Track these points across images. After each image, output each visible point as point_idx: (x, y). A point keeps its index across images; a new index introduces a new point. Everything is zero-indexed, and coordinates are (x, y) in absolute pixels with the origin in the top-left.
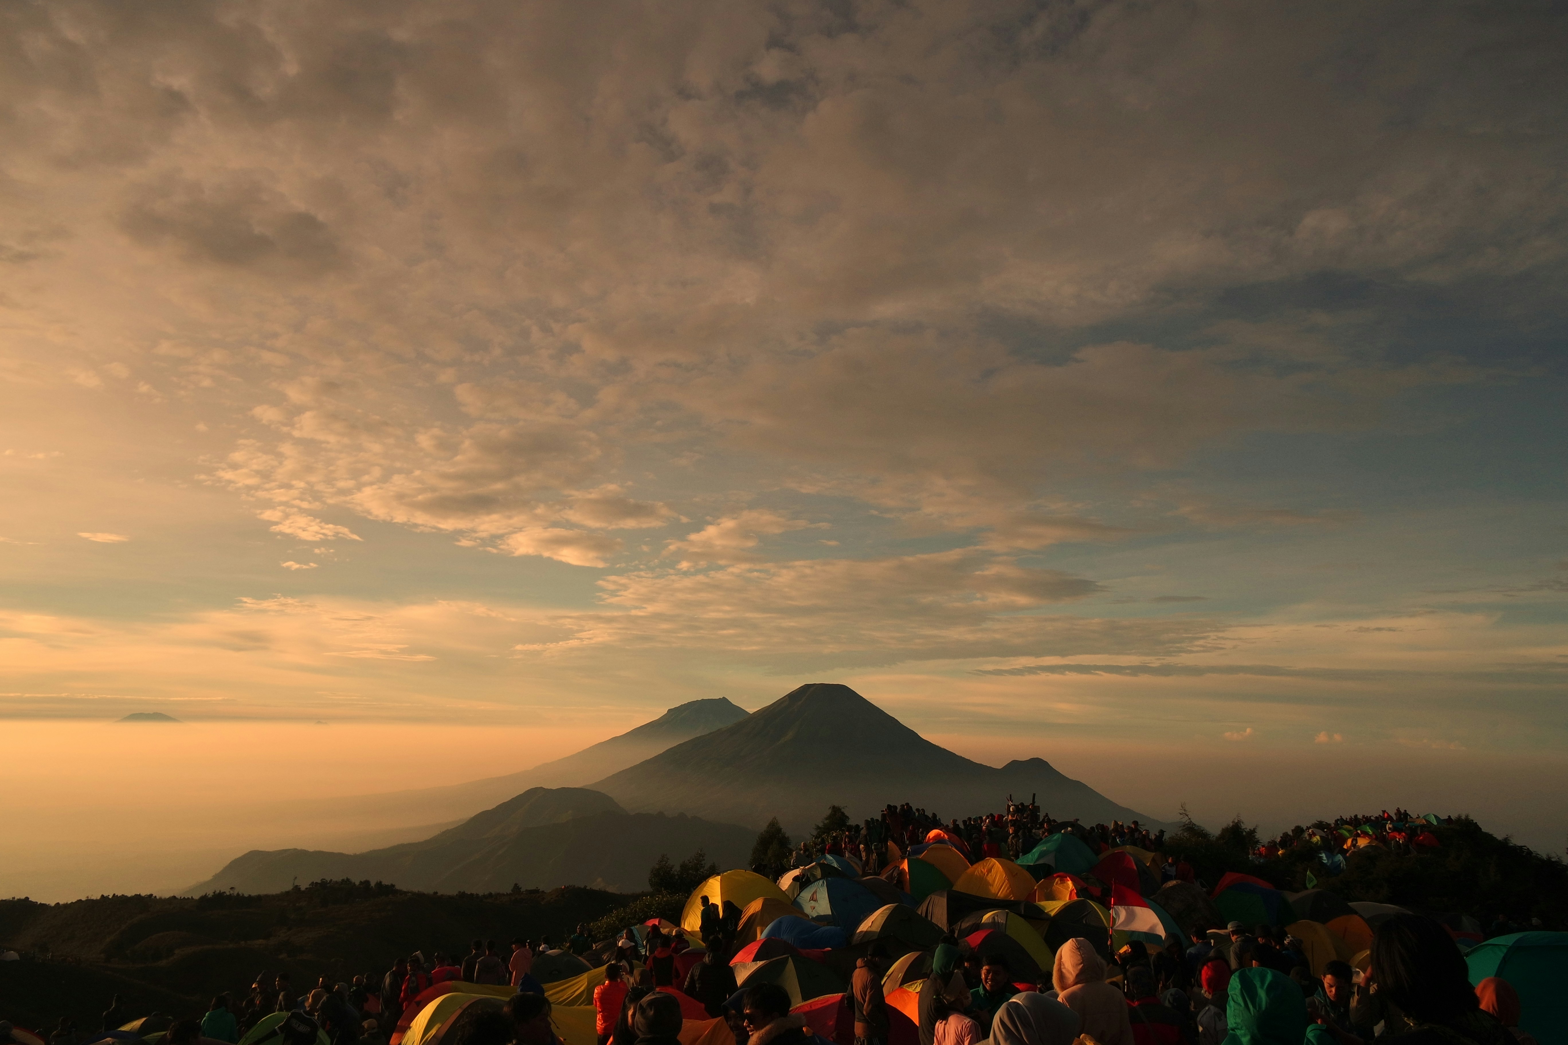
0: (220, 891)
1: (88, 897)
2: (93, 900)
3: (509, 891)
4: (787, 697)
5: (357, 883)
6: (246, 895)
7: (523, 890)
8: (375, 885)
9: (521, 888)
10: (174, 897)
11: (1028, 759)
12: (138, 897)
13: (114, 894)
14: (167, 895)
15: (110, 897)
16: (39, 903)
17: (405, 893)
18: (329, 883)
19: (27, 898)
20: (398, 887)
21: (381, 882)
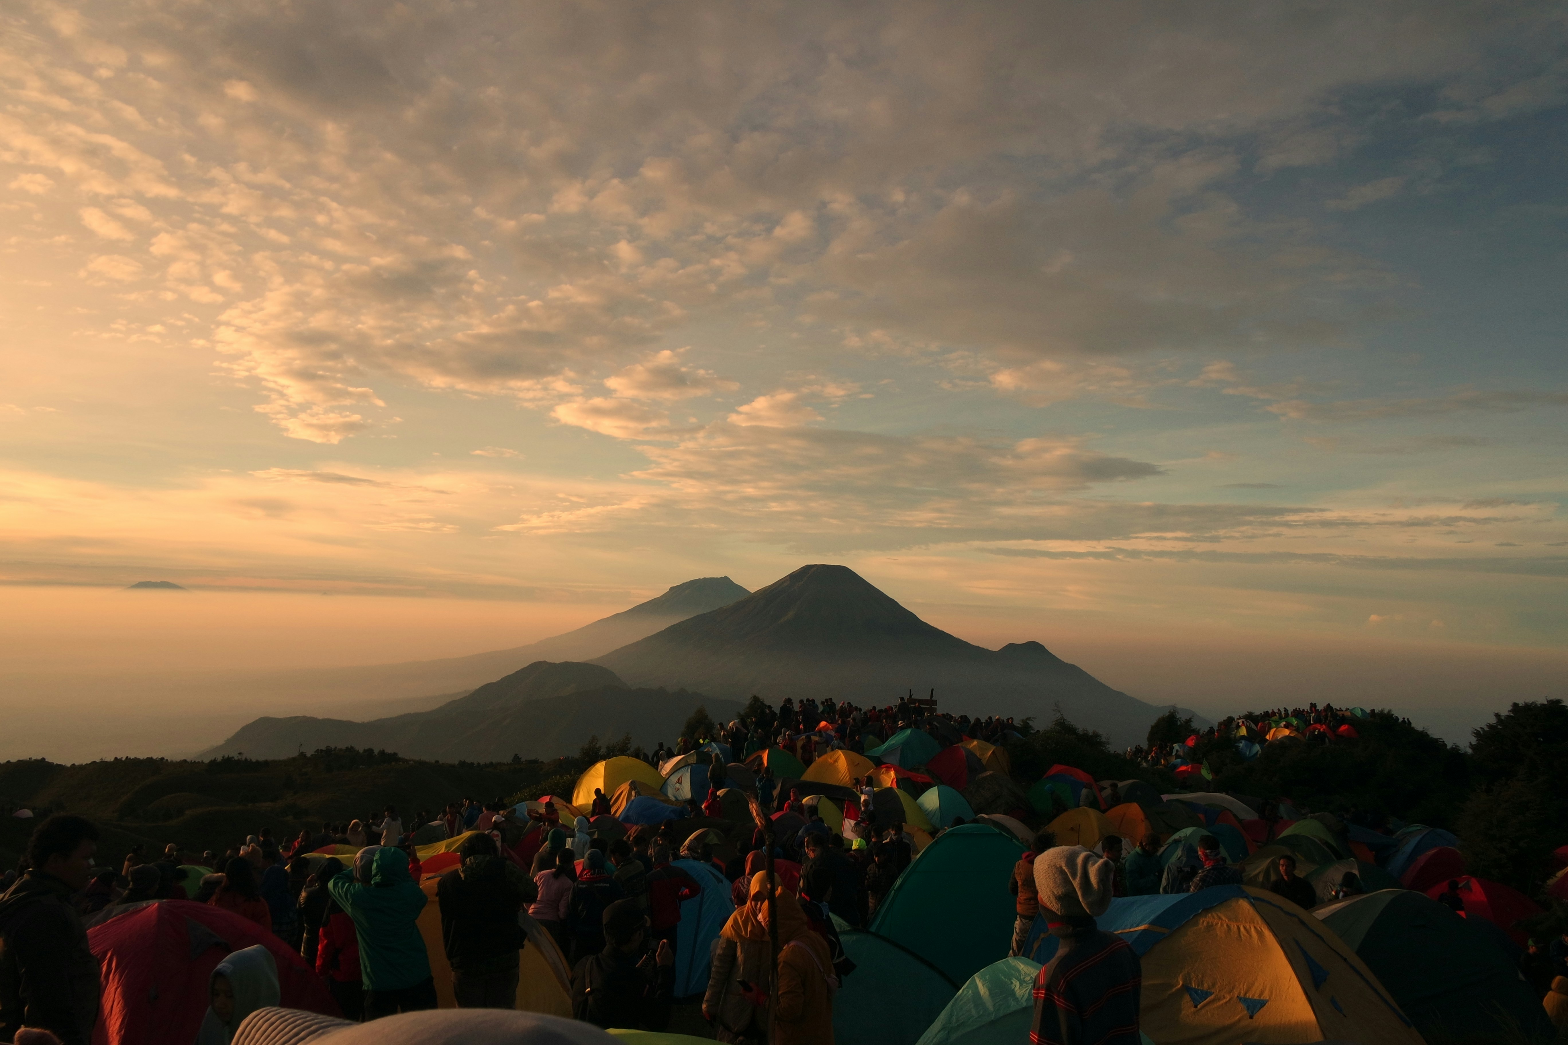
0: (229, 756)
1: (101, 759)
2: (106, 762)
3: (510, 761)
4: (788, 577)
5: (361, 751)
6: (254, 760)
7: (523, 760)
8: (378, 753)
9: (521, 758)
10: (185, 761)
11: (1025, 642)
12: (150, 760)
13: (127, 757)
14: (178, 758)
15: (123, 759)
16: (55, 764)
17: (407, 761)
18: (333, 751)
19: (43, 759)
20: (400, 755)
21: (384, 751)
